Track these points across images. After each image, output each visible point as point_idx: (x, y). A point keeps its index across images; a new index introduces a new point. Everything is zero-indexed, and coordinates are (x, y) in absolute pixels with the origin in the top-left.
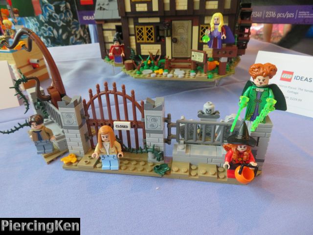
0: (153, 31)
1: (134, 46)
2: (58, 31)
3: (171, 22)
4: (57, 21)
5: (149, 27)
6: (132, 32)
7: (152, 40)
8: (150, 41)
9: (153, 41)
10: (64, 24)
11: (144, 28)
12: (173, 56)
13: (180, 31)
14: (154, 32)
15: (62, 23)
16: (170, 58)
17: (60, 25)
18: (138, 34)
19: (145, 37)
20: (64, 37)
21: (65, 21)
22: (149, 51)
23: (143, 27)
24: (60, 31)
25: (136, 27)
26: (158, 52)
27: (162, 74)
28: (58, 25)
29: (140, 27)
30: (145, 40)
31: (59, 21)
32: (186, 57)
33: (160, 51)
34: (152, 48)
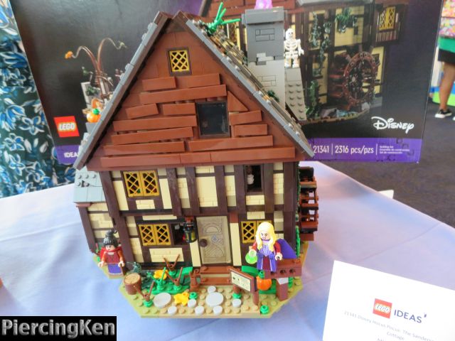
0: (167, 230)
1: (138, 250)
2: (32, 143)
3: (195, 219)
4: (29, 128)
5: (161, 226)
6: (135, 232)
7: (167, 241)
8: (164, 243)
9: (169, 243)
10: (42, 131)
11: (154, 227)
12: (203, 263)
13: (211, 229)
14: (170, 231)
15: (38, 130)
16: (199, 265)
17: (35, 134)
18: (144, 235)
19: (155, 238)
20: (42, 149)
21: (42, 126)
22: (165, 256)
23: (151, 226)
24: (36, 142)
25: (140, 226)
26: (179, 257)
27: (187, 305)
28: (32, 133)
29: (146, 226)
30: (156, 242)
31: (33, 127)
32: (224, 262)
33: (182, 255)
34: (168, 252)
